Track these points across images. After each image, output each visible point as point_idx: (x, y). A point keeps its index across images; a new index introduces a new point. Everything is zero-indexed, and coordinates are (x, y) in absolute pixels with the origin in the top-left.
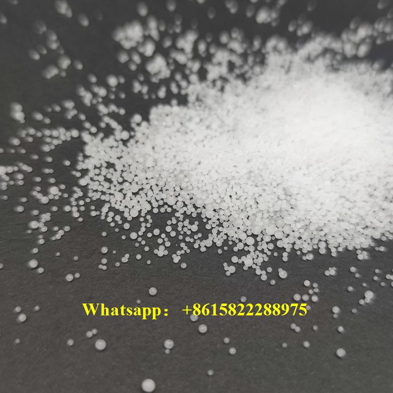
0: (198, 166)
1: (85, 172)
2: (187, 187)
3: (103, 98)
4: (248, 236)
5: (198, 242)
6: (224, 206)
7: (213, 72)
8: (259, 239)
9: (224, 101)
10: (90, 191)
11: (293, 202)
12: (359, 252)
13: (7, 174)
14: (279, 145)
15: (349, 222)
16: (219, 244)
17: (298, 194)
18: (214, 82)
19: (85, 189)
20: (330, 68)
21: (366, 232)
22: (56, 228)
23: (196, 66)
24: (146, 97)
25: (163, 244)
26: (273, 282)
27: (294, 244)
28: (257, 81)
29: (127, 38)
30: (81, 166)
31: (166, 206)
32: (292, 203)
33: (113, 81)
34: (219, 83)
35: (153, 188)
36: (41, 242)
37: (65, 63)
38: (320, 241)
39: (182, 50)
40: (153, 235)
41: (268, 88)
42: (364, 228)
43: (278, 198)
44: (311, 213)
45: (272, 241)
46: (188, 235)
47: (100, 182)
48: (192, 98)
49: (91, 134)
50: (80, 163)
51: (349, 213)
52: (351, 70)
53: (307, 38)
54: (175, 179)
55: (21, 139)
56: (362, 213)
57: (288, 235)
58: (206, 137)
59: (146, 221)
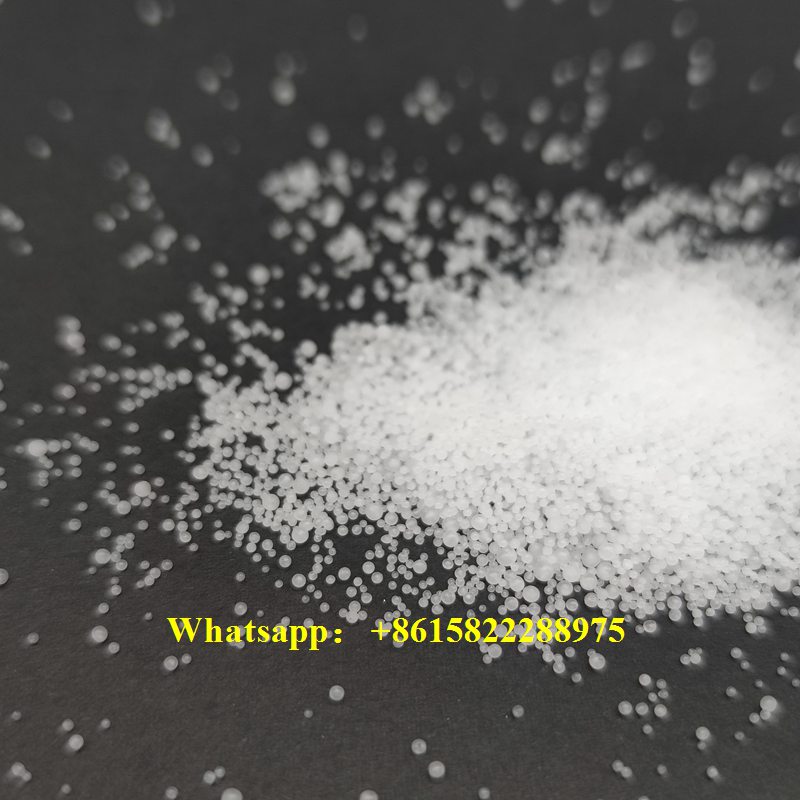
0: (428, 444)
1: (203, 453)
2: (405, 484)
3: (240, 307)
4: (527, 584)
5: (427, 595)
6: (479, 523)
7: (458, 259)
8: (548, 590)
9: (478, 316)
10: (213, 491)
11: (617, 517)
12: (748, 618)
13: (49, 455)
14: (588, 403)
15: (728, 557)
16: (469, 599)
17: (626, 501)
18: (459, 278)
19: (203, 487)
20: (688, 253)
21: (762, 578)
22: (144, 565)
23: (423, 248)
24: (325, 306)
25: (358, 598)
26: (578, 678)
27: (619, 601)
28: (544, 277)
29: (288, 191)
30: (195, 441)
31: (364, 523)
32: (614, 520)
33: (259, 275)
34: (469, 281)
35: (337, 487)
36: (115, 591)
37: (166, 238)
38: (671, 595)
39: (396, 217)
40: (338, 581)
41: (566, 291)
42: (757, 571)
43: (588, 509)
44: (653, 540)
45: (575, 596)
46: (406, 582)
47: (232, 473)
48: (415, 310)
49: (215, 378)
50: (194, 435)
51: (728, 539)
52: (730, 256)
53: (643, 194)
54: (380, 468)
55: (78, 387)
56: (755, 540)
57: (607, 584)
58: (443, 386)
59: (324, 552)
